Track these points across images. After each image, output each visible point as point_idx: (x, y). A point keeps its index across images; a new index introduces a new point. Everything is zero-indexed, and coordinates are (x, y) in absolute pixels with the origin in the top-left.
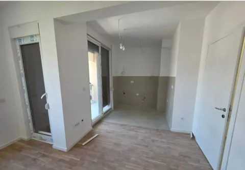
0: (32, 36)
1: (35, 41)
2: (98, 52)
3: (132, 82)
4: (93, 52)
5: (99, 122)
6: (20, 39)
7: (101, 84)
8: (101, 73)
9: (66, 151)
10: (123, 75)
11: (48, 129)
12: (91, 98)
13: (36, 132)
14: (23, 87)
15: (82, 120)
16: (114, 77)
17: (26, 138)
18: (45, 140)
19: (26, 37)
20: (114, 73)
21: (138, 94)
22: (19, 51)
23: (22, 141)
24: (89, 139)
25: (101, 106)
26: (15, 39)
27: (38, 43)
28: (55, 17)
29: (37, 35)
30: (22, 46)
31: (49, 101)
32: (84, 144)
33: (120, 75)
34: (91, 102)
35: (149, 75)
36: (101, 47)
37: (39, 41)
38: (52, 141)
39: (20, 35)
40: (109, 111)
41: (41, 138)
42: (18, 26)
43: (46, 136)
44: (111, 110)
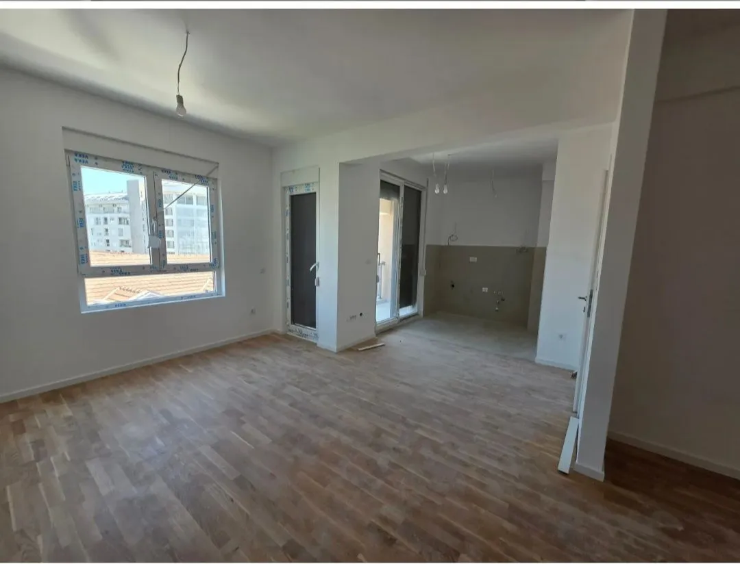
0: (308, 185)
1: (311, 191)
2: (398, 195)
3: (473, 259)
4: (388, 199)
5: (389, 329)
6: (291, 188)
7: (399, 256)
8: (400, 237)
9: (335, 351)
10: (452, 244)
11: (313, 324)
12: (377, 279)
13: (294, 321)
15: (361, 314)
16: (428, 246)
17: (280, 329)
18: (306, 335)
19: (300, 185)
20: (428, 237)
21: (485, 290)
22: (288, 203)
24: (369, 345)
25: (397, 305)
26: (285, 188)
27: (315, 193)
28: (343, 160)
29: (316, 182)
30: (292, 197)
31: (319, 274)
32: (360, 349)
33: (444, 243)
34: (378, 300)
35: (517, 244)
36: (405, 186)
37: (316, 190)
38: (316, 336)
39: (293, 183)
40: (412, 319)
41: (301, 332)
42: (294, 171)
43: (307, 330)
44: (416, 317)
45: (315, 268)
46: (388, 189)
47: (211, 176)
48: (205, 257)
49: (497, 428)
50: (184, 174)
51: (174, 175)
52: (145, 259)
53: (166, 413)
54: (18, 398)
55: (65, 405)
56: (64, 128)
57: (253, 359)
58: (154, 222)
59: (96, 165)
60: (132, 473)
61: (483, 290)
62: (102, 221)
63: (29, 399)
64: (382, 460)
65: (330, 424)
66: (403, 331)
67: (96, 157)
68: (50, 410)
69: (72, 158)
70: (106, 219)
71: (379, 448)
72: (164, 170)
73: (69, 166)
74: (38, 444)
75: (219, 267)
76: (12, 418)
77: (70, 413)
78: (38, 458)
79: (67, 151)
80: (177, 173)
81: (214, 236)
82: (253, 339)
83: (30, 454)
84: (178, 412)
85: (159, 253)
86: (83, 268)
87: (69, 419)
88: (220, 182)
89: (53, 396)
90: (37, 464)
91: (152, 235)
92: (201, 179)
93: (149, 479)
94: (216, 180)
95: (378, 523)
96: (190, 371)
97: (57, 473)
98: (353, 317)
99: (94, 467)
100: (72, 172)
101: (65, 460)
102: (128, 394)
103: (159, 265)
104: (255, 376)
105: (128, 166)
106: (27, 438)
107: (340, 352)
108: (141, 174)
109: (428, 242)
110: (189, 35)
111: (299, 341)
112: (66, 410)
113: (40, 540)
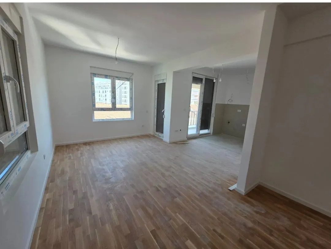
0: (163, 80)
1: (164, 82)
2: (202, 83)
3: (239, 111)
4: (197, 84)
6: (158, 81)
9: (168, 143)
10: (229, 103)
11: (162, 133)
13: (157, 131)
14: (155, 105)
15: (180, 130)
17: (152, 134)
18: (160, 136)
19: (161, 80)
22: (157, 86)
23: (151, 135)
24: (182, 142)
25: (199, 128)
26: (156, 81)
29: (166, 79)
30: (158, 84)
31: (165, 113)
32: (178, 143)
36: (206, 78)
37: (165, 82)
38: (163, 137)
39: (159, 79)
40: (207, 135)
41: (158, 135)
42: (159, 75)
43: (160, 134)
44: (209, 134)
45: (164, 111)
46: (196, 80)
47: (131, 78)
48: (128, 106)
49: (215, 173)
50: (122, 78)
51: (119, 78)
52: (110, 106)
53: (111, 152)
54: (78, 143)
55: (88, 146)
56: (91, 67)
57: (140, 142)
58: (113, 94)
59: (98, 77)
60: (100, 164)
61: (243, 125)
62: (104, 92)
63: (80, 144)
64: (167, 173)
65: (156, 162)
66: (201, 139)
67: (98, 74)
68: (84, 147)
69: (92, 75)
70: (106, 91)
71: (167, 170)
72: (117, 77)
73: (91, 77)
74: (81, 154)
75: (132, 109)
76: (76, 147)
77: (88, 148)
78: (81, 157)
79: (91, 73)
80: (120, 78)
81: (131, 99)
82: (143, 136)
83: (79, 155)
84: (114, 152)
85: (114, 104)
86: (93, 108)
87: (88, 149)
88: (133, 80)
89: (85, 144)
90: (81, 158)
91: (112, 98)
92: (128, 79)
93: (103, 165)
94: (132, 79)
95: (158, 187)
96: (120, 142)
97: (84, 160)
98: (177, 131)
99: (92, 161)
100: (92, 79)
101: (86, 158)
102: (103, 146)
103: (114, 108)
104: (138, 146)
105: (106, 76)
106: (79, 152)
107: (170, 143)
108: (110, 79)
109: (216, 102)
110: (119, 39)
111: (158, 138)
112: (88, 147)
113: (80, 171)
